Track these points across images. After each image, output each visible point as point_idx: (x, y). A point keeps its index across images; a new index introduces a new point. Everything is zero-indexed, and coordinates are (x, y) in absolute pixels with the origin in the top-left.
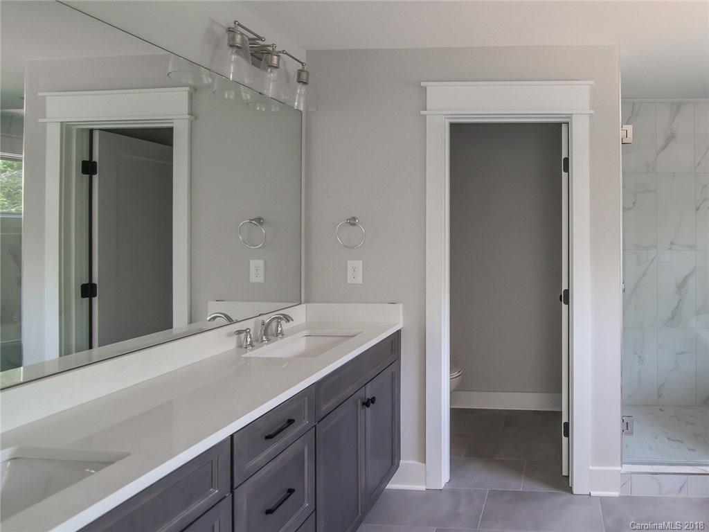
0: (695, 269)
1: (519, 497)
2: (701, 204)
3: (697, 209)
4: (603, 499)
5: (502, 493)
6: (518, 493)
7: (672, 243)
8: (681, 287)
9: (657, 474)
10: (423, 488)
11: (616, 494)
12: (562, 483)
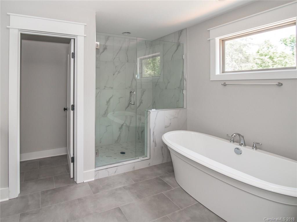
0: (113, 96)
1: (55, 190)
2: (115, 73)
3: (114, 75)
4: (89, 183)
5: (47, 191)
6: (54, 189)
7: (105, 87)
8: (108, 102)
9: (107, 168)
10: (7, 199)
11: (93, 179)
12: (72, 181)
